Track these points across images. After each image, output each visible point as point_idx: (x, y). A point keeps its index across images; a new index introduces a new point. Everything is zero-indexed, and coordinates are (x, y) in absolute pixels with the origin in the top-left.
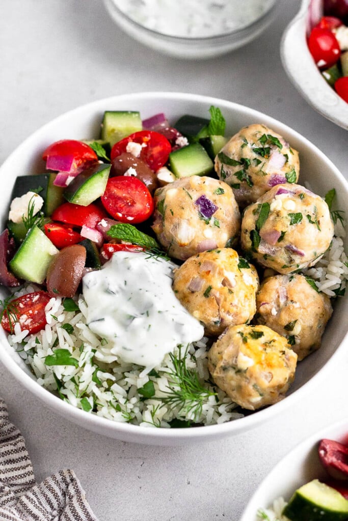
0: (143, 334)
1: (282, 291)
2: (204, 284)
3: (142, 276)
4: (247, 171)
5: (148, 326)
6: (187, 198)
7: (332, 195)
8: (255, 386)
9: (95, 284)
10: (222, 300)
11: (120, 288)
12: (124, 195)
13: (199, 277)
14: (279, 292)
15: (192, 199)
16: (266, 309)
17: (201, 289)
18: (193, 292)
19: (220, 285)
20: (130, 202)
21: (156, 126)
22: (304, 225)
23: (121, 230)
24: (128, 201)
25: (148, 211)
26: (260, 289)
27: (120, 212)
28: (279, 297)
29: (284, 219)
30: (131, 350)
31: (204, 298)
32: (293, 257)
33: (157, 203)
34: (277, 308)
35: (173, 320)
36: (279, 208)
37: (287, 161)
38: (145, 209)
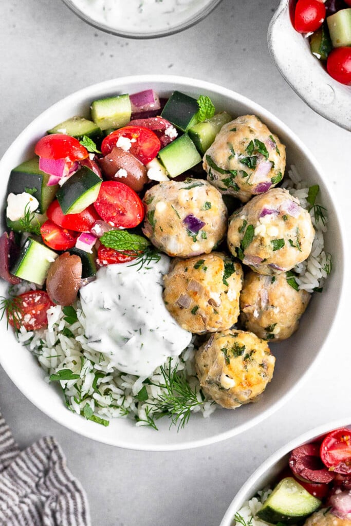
0: (136, 353)
1: (264, 295)
2: (191, 303)
3: (135, 290)
4: (234, 179)
5: (141, 344)
6: (176, 218)
7: (316, 191)
8: (236, 400)
9: (91, 301)
10: (208, 320)
11: (115, 302)
12: (115, 202)
13: (187, 295)
14: (261, 295)
15: (180, 218)
16: (249, 310)
17: (188, 306)
18: (181, 308)
19: (206, 303)
20: (121, 209)
21: (146, 105)
22: (286, 250)
23: (114, 236)
24: (120, 209)
25: (138, 222)
26: (243, 288)
27: (112, 221)
28: (261, 299)
29: (267, 248)
30: (126, 366)
31: (192, 315)
32: (275, 271)
33: (147, 212)
34: (259, 310)
35: (163, 337)
36: (262, 235)
37: (273, 167)
38: (136, 219)
